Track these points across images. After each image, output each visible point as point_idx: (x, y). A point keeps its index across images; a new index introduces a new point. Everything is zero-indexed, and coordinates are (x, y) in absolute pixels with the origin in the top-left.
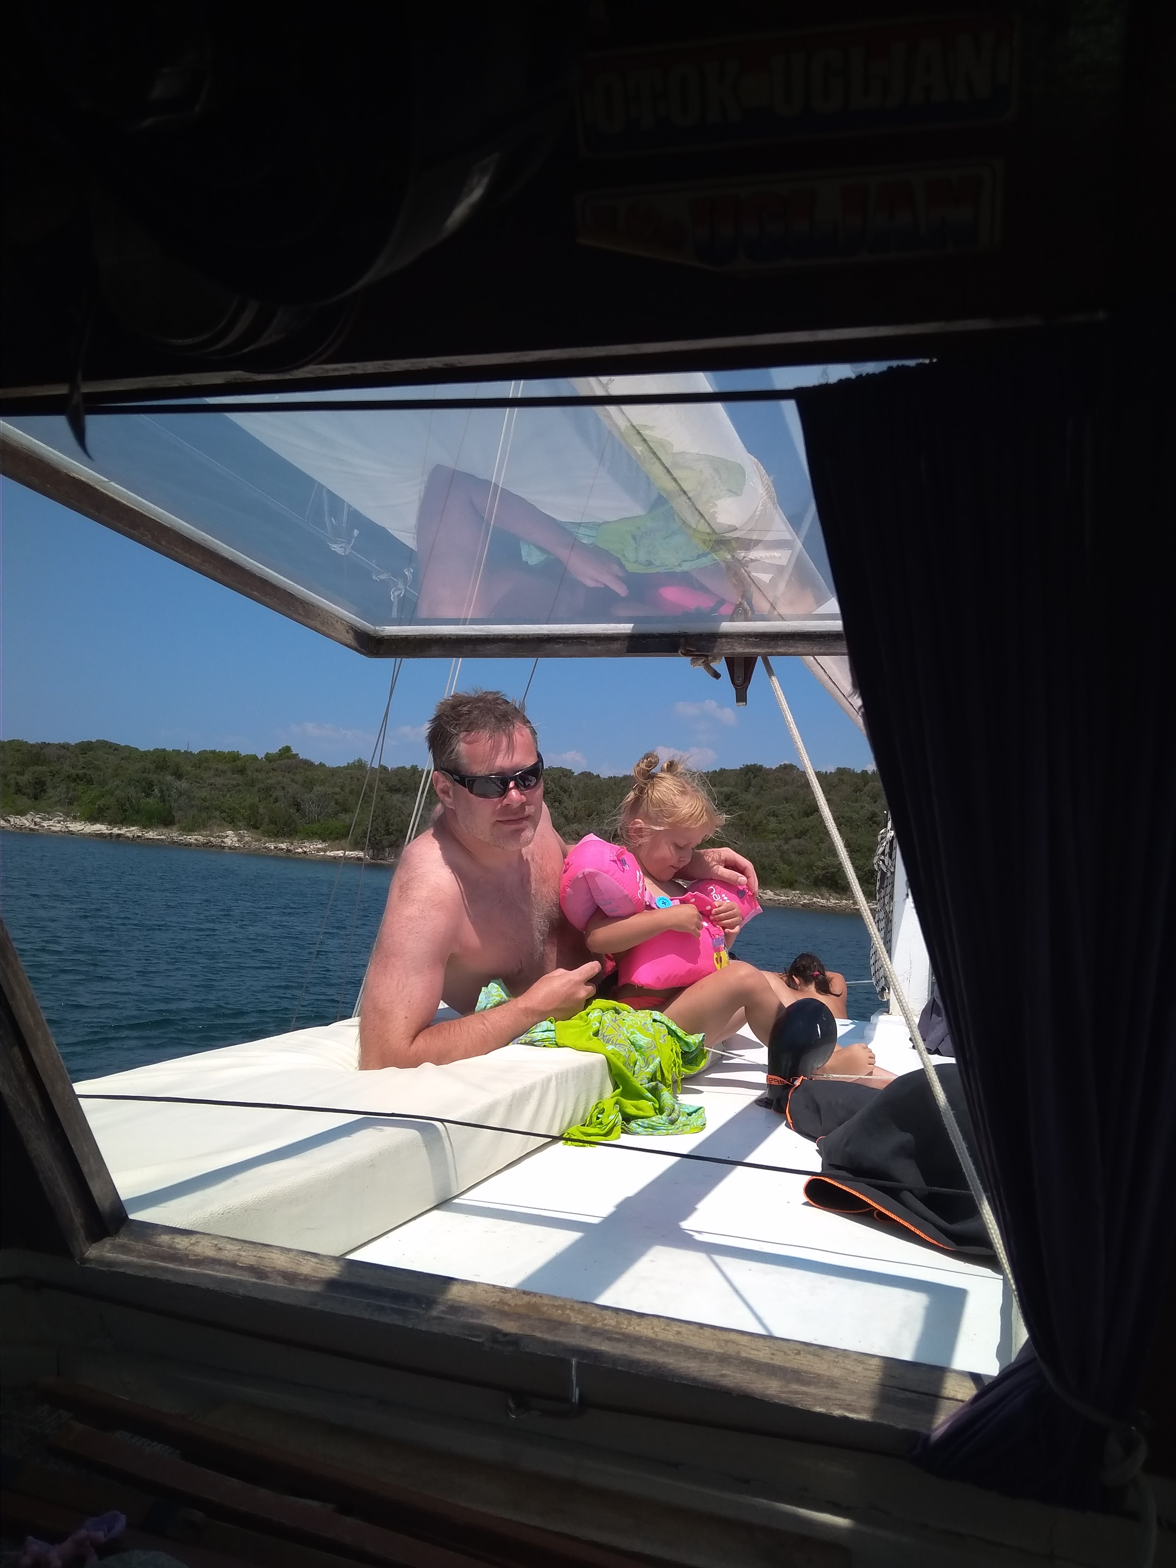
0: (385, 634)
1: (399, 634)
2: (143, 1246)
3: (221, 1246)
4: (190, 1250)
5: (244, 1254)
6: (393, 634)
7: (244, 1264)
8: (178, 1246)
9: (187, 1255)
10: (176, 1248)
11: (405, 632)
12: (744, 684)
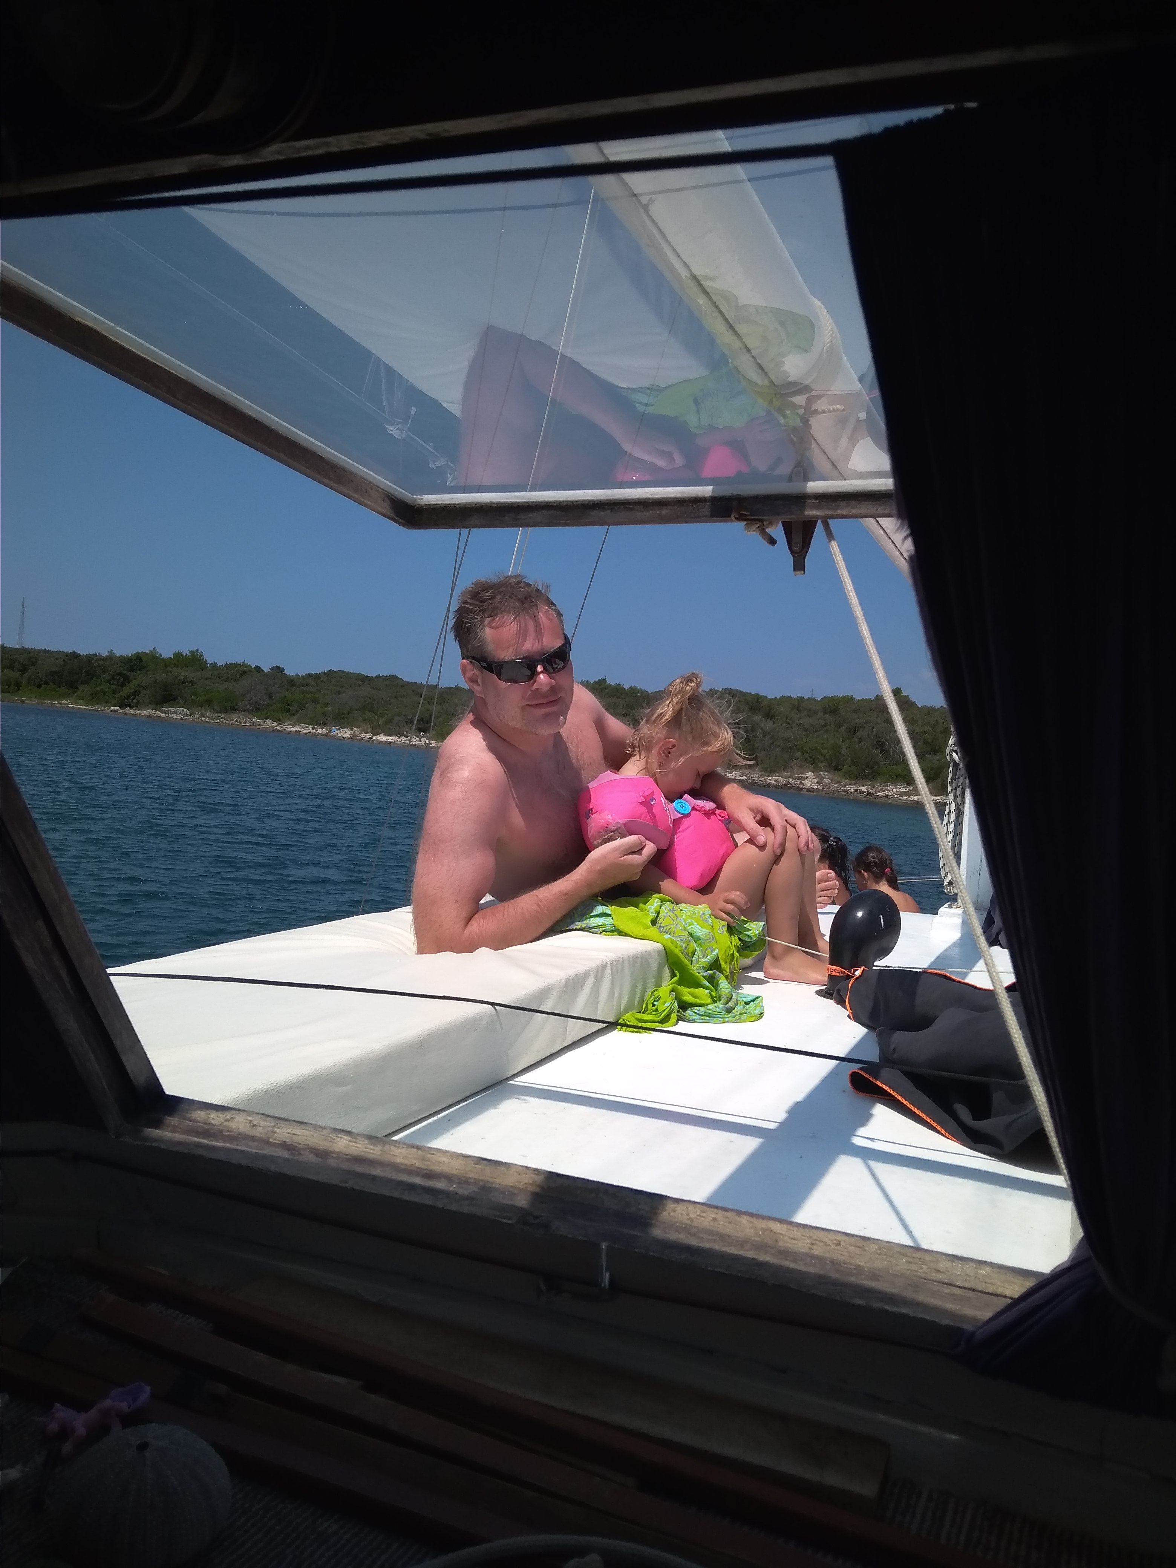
0: (423, 503)
1: (438, 503)
2: (178, 1121)
3: (255, 1122)
4: (225, 1126)
5: (278, 1130)
6: (432, 503)
7: (278, 1140)
8: (213, 1122)
9: (221, 1131)
10: (211, 1124)
11: (443, 500)
12: (801, 552)
